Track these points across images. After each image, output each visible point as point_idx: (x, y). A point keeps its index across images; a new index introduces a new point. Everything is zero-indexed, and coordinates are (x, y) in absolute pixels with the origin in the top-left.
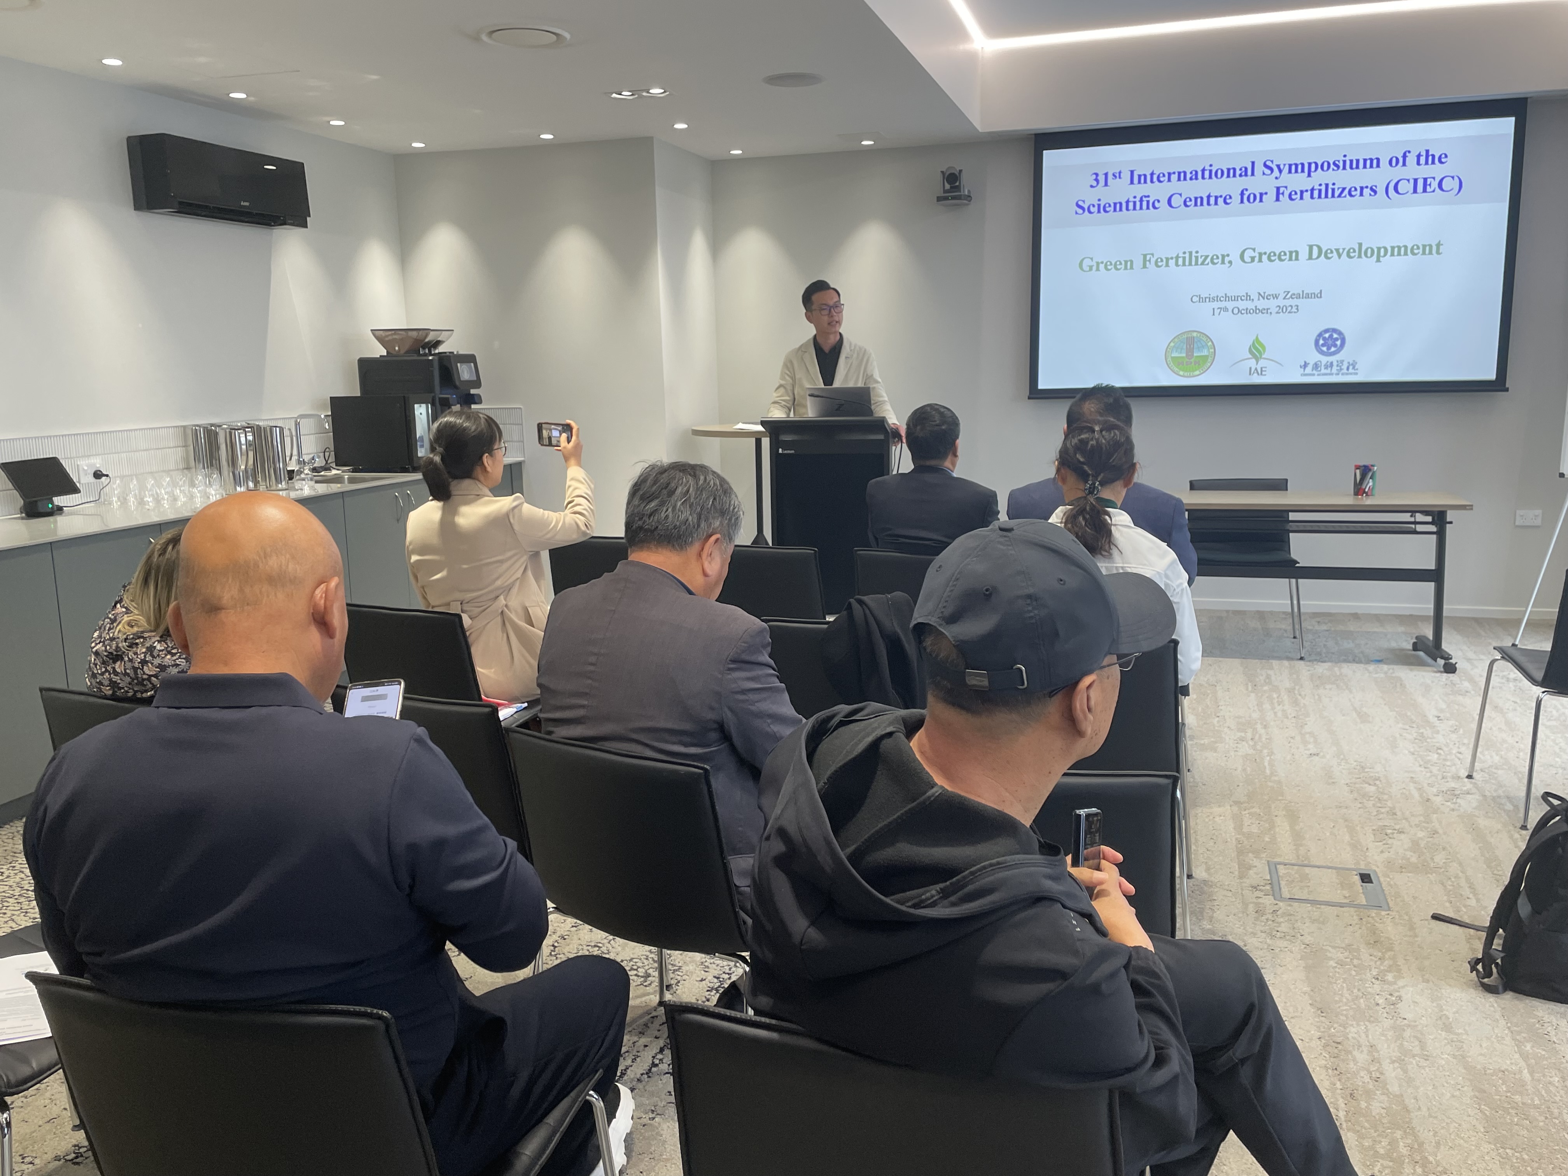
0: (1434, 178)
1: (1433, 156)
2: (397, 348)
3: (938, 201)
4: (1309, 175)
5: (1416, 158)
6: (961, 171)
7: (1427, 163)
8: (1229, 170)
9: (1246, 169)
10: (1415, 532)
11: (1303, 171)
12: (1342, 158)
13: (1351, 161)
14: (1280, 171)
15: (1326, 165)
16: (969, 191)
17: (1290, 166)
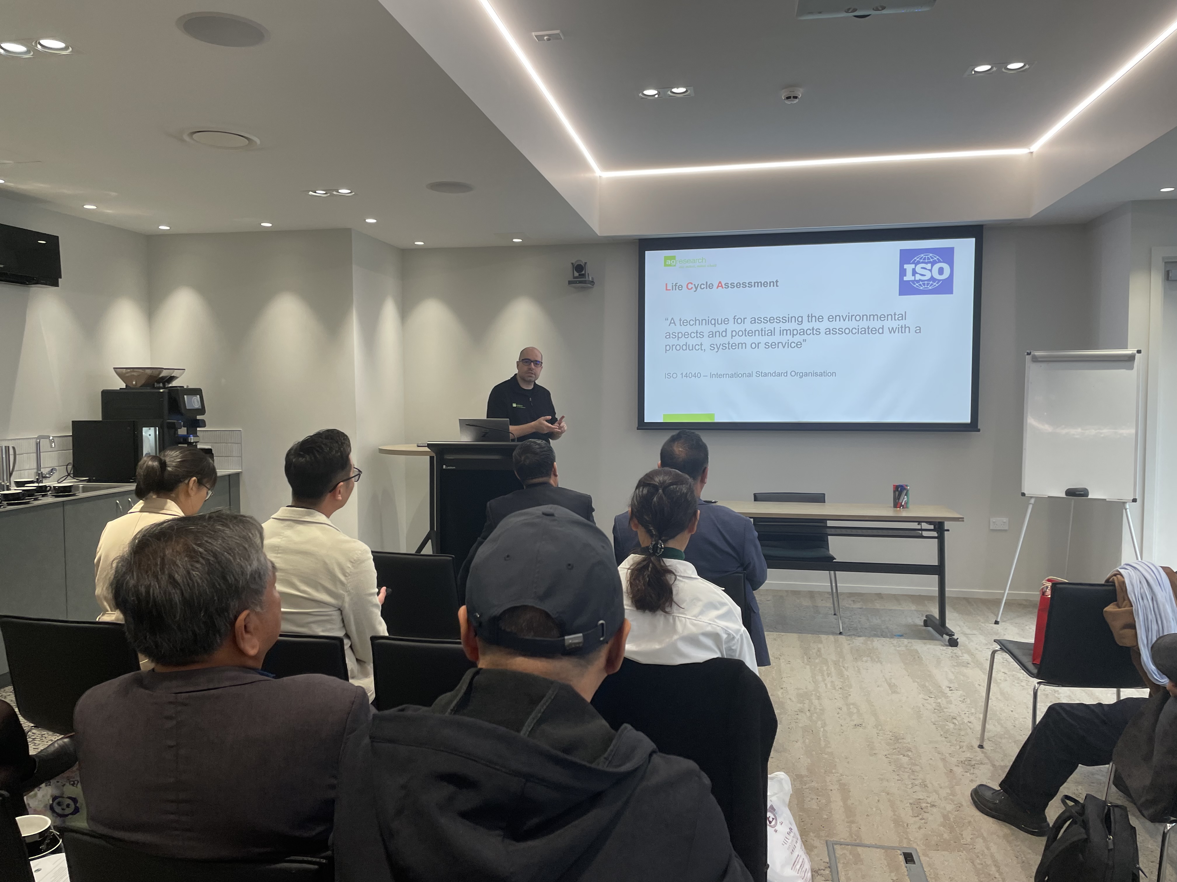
2: (134, 383)
3: (569, 284)
6: (586, 263)
10: (922, 537)
16: (592, 278)
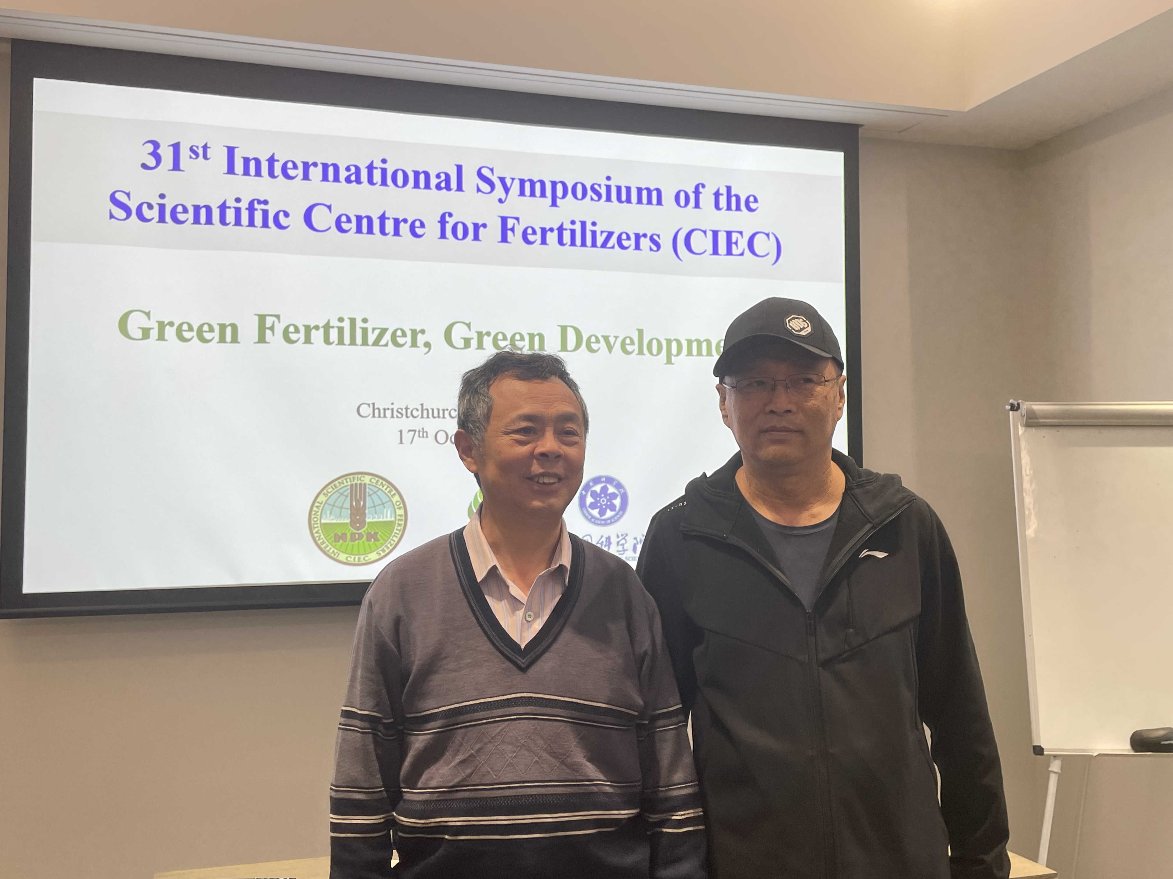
0: (741, 233)
1: (738, 198)
4: (554, 204)
5: (713, 197)
7: (729, 208)
8: (417, 174)
9: (448, 176)
11: (543, 195)
12: (604, 182)
13: (619, 188)
14: (507, 190)
15: (579, 188)
17: (522, 182)
